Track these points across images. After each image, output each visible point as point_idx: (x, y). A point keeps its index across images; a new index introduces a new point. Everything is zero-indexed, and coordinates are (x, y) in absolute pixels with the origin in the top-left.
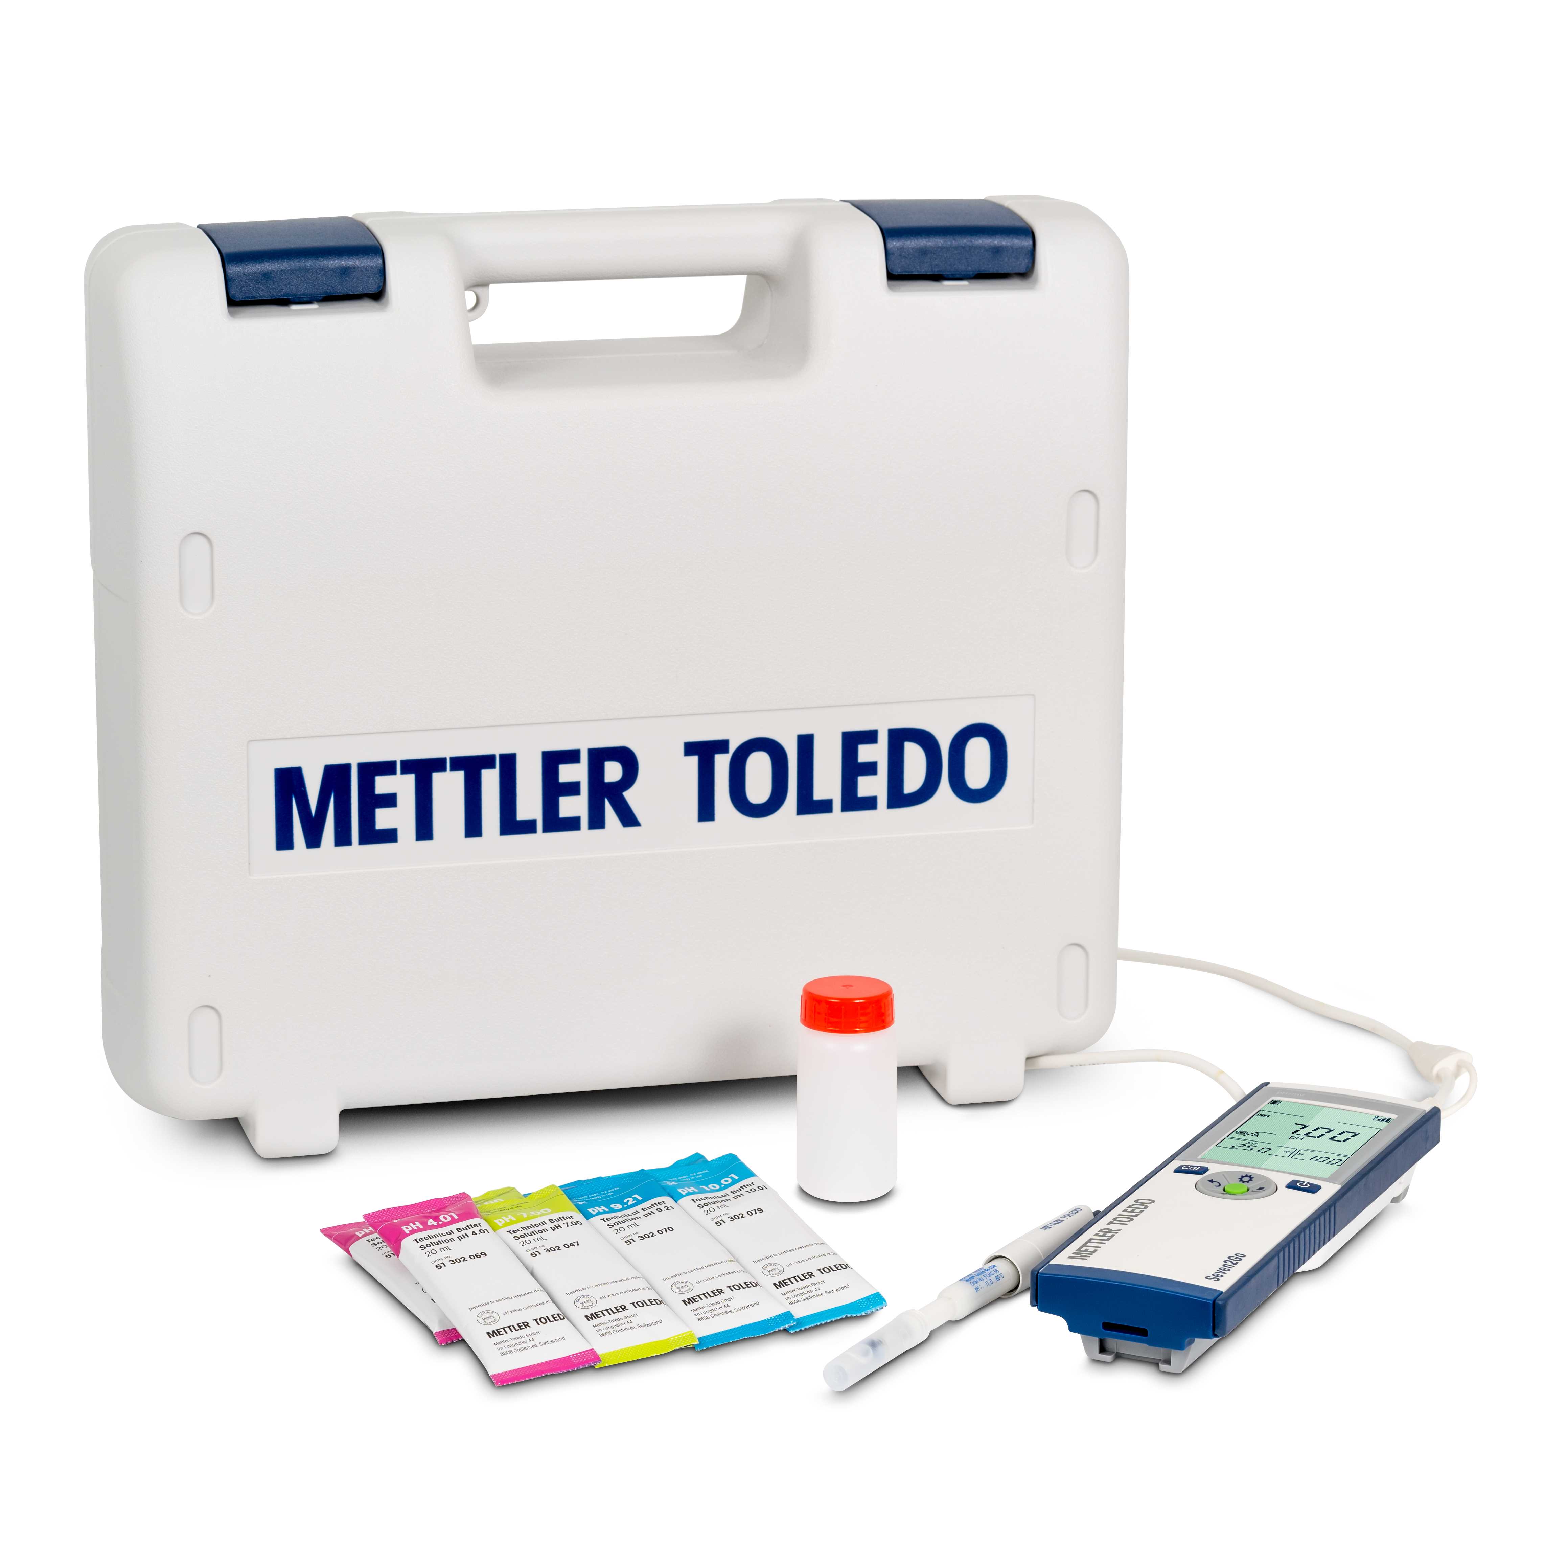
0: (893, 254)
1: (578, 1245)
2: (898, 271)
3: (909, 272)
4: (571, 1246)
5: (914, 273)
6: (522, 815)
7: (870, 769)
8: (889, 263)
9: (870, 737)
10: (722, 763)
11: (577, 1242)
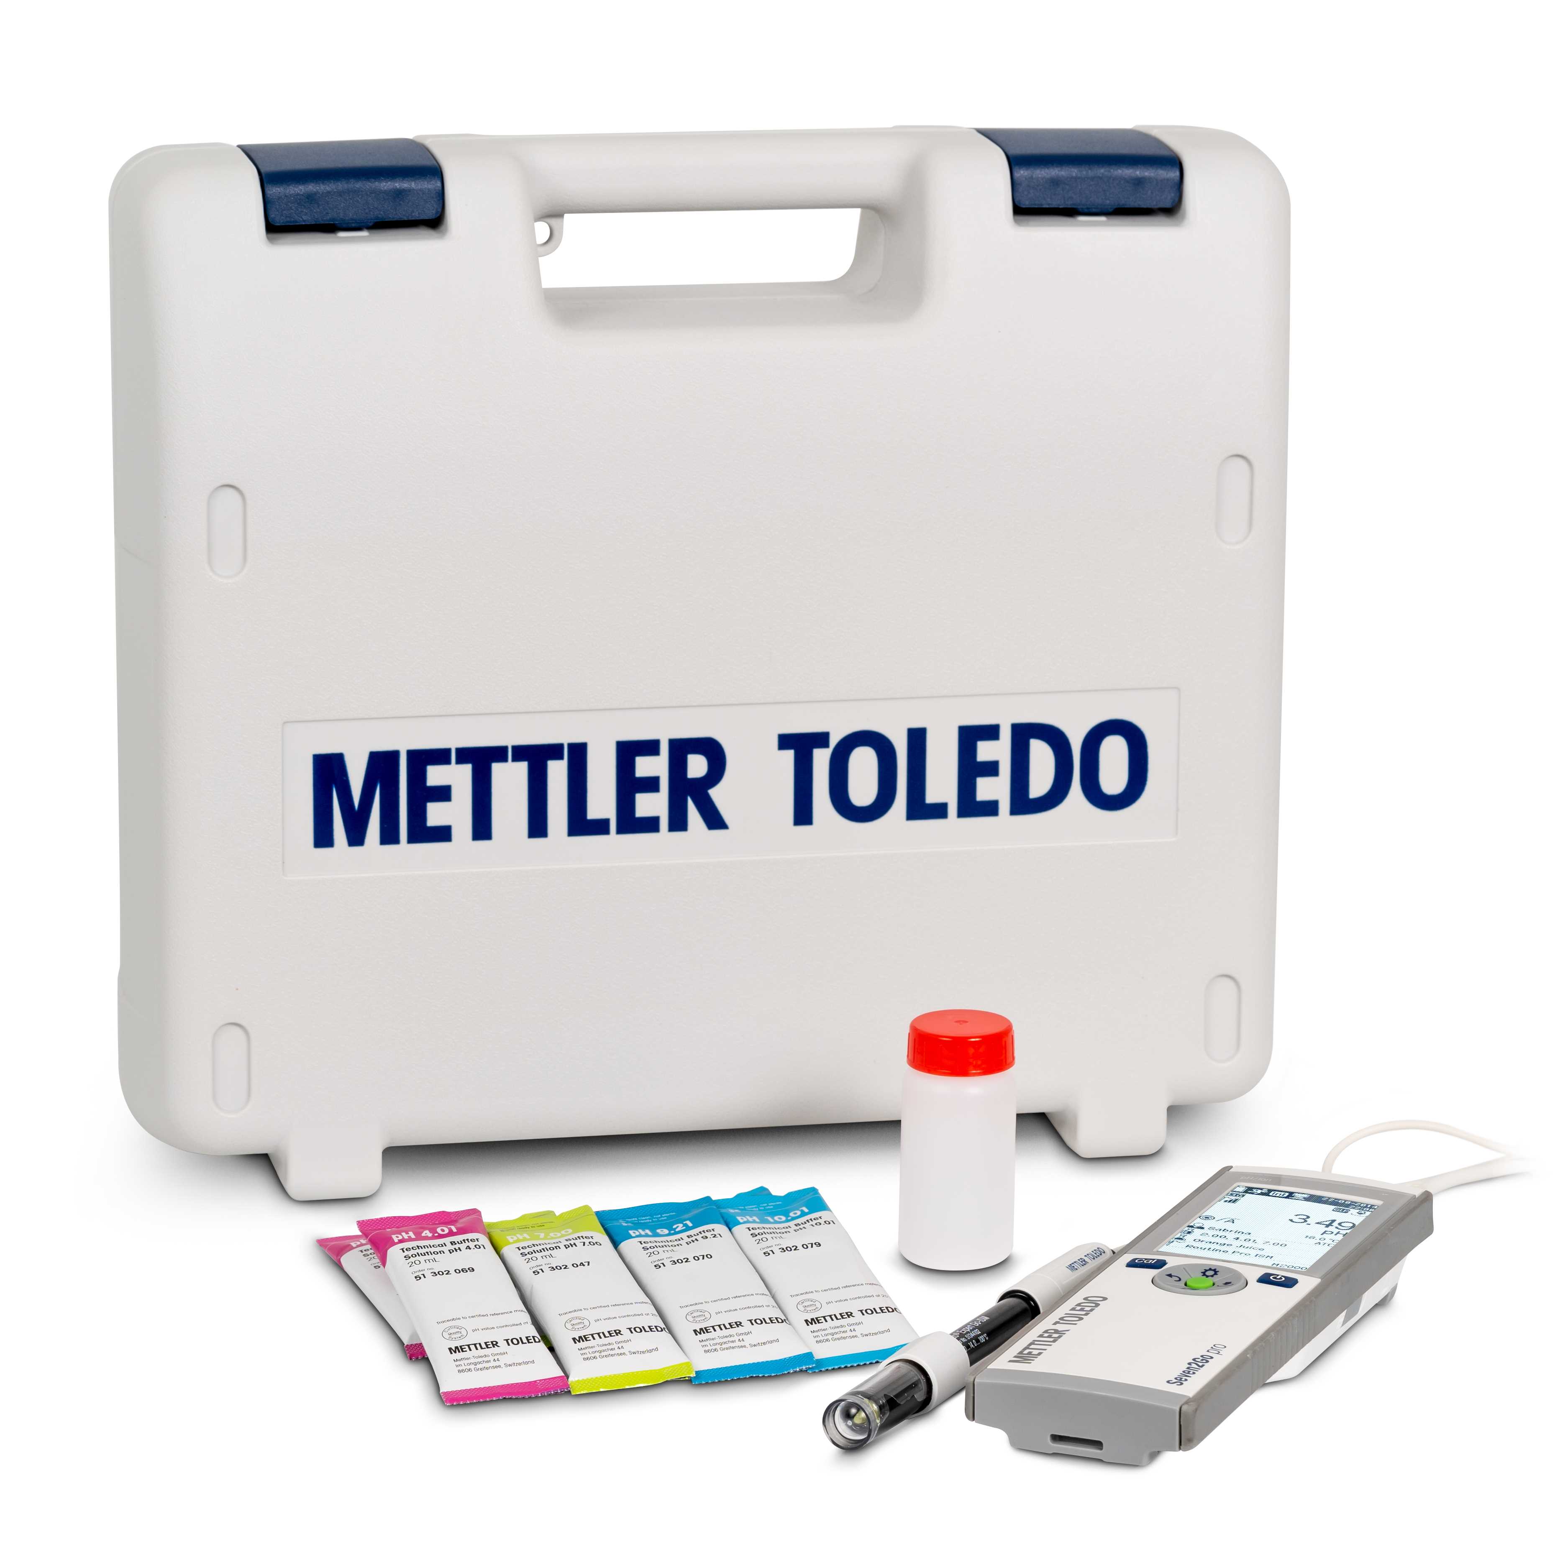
0: (1020, 184)
1: (588, 1265)
2: (1026, 203)
3: (1038, 205)
4: (580, 1265)
5: (1044, 206)
6: (593, 813)
7: (991, 769)
8: (1017, 194)
9: (991, 732)
10: (821, 759)
11: (589, 1262)
